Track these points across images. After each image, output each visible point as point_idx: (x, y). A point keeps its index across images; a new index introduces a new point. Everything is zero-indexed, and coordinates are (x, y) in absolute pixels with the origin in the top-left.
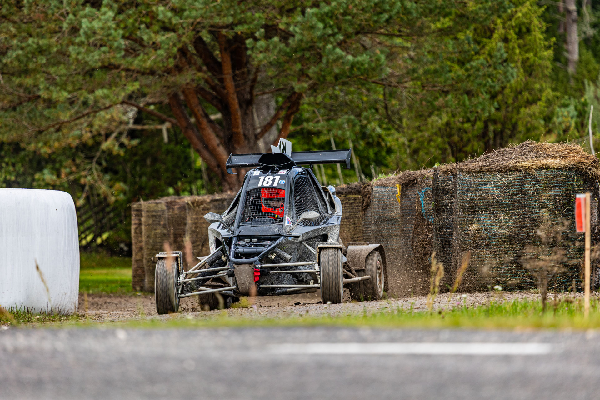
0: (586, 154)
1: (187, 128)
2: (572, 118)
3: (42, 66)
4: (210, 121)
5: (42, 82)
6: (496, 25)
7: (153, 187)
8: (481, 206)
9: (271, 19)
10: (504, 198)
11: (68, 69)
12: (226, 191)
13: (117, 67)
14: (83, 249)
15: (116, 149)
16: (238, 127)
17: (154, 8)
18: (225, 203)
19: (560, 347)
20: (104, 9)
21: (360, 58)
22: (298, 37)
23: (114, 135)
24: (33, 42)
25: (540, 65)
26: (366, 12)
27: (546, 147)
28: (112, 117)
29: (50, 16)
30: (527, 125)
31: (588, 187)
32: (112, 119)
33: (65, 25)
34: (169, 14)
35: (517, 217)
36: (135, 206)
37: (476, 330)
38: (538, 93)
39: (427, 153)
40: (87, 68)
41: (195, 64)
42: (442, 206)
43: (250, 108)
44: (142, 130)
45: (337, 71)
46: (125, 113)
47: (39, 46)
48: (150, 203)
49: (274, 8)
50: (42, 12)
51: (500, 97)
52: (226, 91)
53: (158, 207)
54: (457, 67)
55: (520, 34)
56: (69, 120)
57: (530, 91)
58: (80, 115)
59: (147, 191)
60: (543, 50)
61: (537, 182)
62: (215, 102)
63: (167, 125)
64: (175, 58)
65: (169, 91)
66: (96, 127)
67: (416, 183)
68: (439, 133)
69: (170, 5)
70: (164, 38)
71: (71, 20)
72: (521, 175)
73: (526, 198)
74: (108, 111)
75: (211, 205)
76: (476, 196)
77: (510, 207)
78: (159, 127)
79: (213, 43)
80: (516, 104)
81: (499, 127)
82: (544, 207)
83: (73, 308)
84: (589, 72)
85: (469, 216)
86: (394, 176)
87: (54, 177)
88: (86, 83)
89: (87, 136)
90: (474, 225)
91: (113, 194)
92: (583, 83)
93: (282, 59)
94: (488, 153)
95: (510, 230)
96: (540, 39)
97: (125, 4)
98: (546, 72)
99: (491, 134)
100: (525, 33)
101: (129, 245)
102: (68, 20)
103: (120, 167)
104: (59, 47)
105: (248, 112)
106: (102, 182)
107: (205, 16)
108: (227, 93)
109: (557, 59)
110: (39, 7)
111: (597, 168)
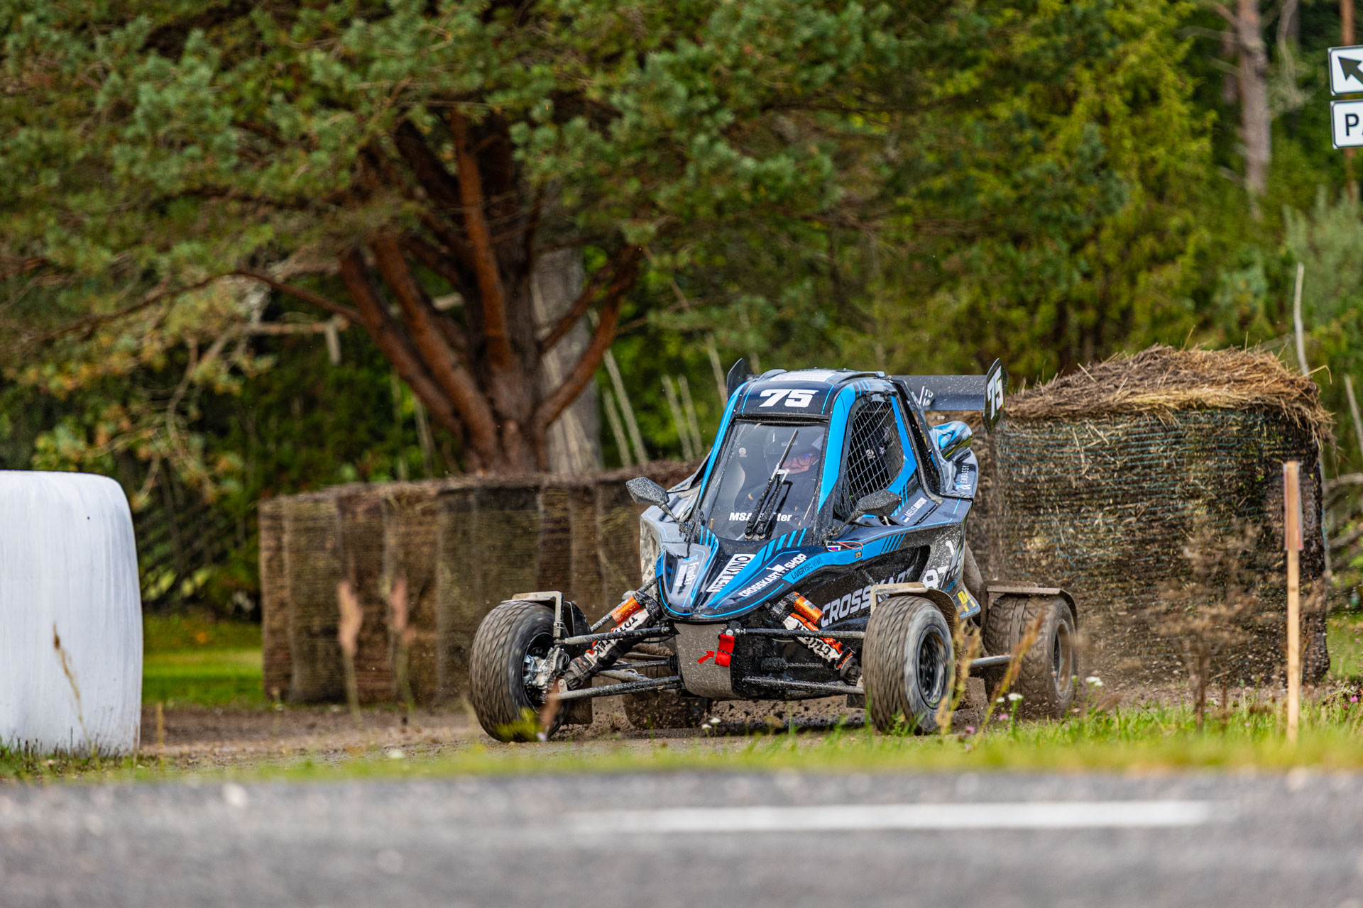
0: (1287, 374)
1: (382, 327)
2: (1256, 295)
3: (50, 191)
4: (436, 313)
5: (52, 228)
6: (1080, 84)
7: (309, 465)
8: (1050, 495)
9: (568, 79)
10: (1103, 478)
11: (110, 198)
12: (474, 471)
13: (222, 193)
14: (151, 607)
15: (223, 381)
16: (497, 325)
17: (302, 58)
18: (472, 499)
19: (1228, 810)
20: (188, 60)
21: (771, 165)
22: (629, 119)
23: (216, 348)
24: (30, 138)
25: (1180, 174)
26: (785, 61)
27: (1197, 358)
28: (212, 306)
29: (66, 79)
30: (1152, 311)
31: (1293, 448)
32: (212, 312)
33: (101, 99)
34: (338, 69)
35: (1133, 519)
36: (266, 507)
38: (1178, 239)
40: (154, 196)
41: (399, 183)
43: (526, 280)
44: (281, 337)
45: (720, 193)
46: (241, 297)
47: (44, 148)
48: (301, 501)
49: (576, 54)
50: (48, 69)
51: (1091, 249)
52: (468, 244)
53: (318, 509)
54: (992, 180)
55: (1136, 105)
56: (113, 314)
57: (1160, 234)
58: (139, 301)
59: (294, 474)
60: (1190, 138)
61: (1179, 439)
62: (445, 268)
63: (338, 322)
64: (353, 169)
65: (340, 246)
66: (173, 328)
68: (953, 333)
69: (339, 48)
70: (326, 124)
71: (114, 86)
72: (1142, 424)
73: (1154, 475)
74: (201, 292)
75: (440, 504)
76: (1039, 473)
77: (1116, 496)
78: (319, 327)
79: (437, 134)
80: (1127, 265)
81: (1090, 316)
82: (1195, 495)
83: (130, 742)
84: (1295, 188)
85: (1025, 520)
87: (81, 445)
88: (152, 229)
89: (153, 351)
90: (1037, 540)
91: (216, 480)
92: (1281, 214)
93: (597, 168)
94: (1066, 374)
95: (1119, 548)
96: (1180, 115)
97: (236, 49)
98: (1196, 189)
99: (1073, 335)
100: (1146, 101)
101: (256, 596)
102: (107, 87)
103: (233, 421)
104: (89, 148)
105: (521, 289)
106: (188, 453)
107: (419, 72)
108: (473, 248)
109: (1220, 160)
110: (42, 57)
111: (1314, 406)
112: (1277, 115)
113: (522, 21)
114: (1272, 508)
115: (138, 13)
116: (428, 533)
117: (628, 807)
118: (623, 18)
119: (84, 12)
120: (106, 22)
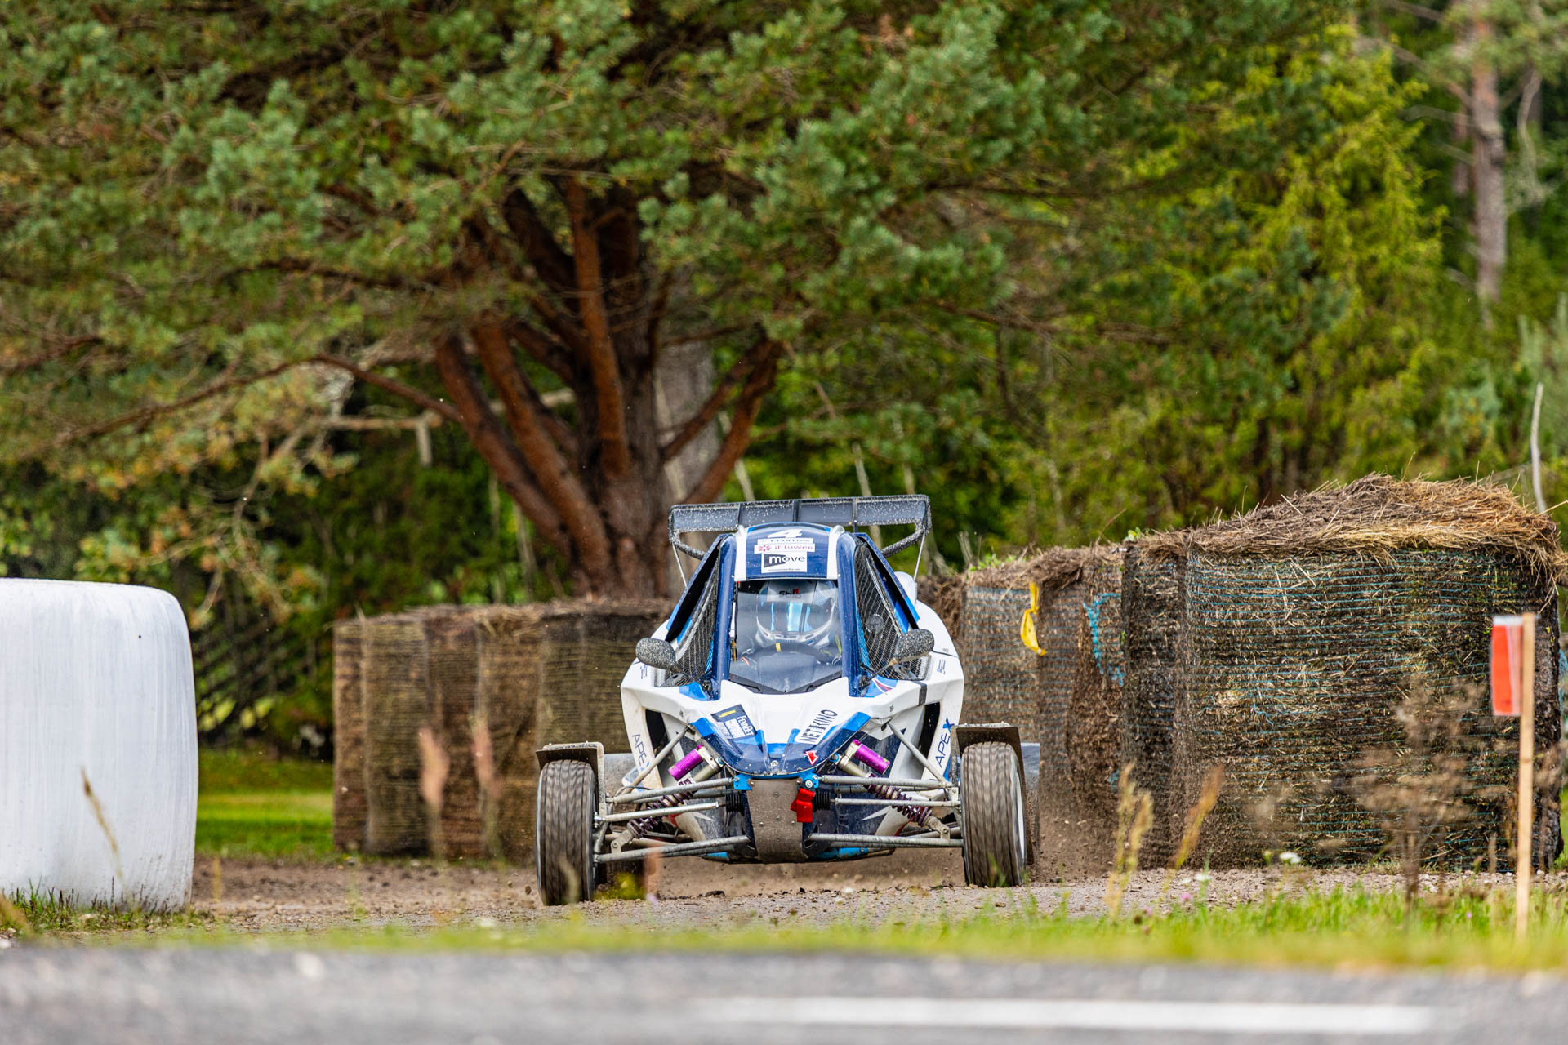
0: (1523, 511)
1: (481, 426)
2: (1487, 416)
3: (107, 259)
4: (545, 411)
5: (108, 303)
6: (1291, 170)
7: (392, 581)
8: (1247, 642)
9: (704, 148)
10: (1308, 624)
11: (175, 269)
12: (582, 595)
13: (302, 266)
14: (207, 739)
15: (295, 480)
16: (615, 428)
17: (402, 114)
18: (580, 626)
19: (1456, 1017)
20: (270, 115)
21: (939, 255)
22: (776, 196)
23: (290, 443)
24: (85, 198)
25: (1405, 279)
26: (953, 134)
27: (1419, 490)
28: (287, 395)
29: (130, 130)
30: (1368, 433)
31: (1528, 597)
32: (287, 401)
33: (168, 155)
34: (442, 130)
35: (1341, 673)
36: (342, 629)
37: (1234, 968)
38: (1399, 351)
39: (1108, 503)
40: (225, 268)
41: (506, 260)
42: (1146, 642)
43: (648, 377)
44: (365, 433)
45: (878, 285)
46: (321, 385)
47: (100, 209)
48: (383, 623)
49: (715, 119)
50: (109, 118)
51: (1299, 360)
52: (584, 333)
53: (403, 634)
54: (1187, 278)
55: (1354, 197)
56: (174, 403)
57: (1380, 344)
58: (204, 389)
59: (374, 592)
60: (1416, 237)
61: (1396, 583)
62: (556, 360)
63: (431, 418)
64: (454, 243)
65: (438, 330)
66: (244, 422)
67: (1080, 580)
68: (1137, 451)
69: (444, 105)
70: (426, 192)
71: (184, 140)
72: (1355, 563)
73: (1366, 623)
74: (275, 380)
75: (543, 631)
76: (1235, 616)
77: (1323, 646)
78: (409, 423)
79: (551, 207)
80: (1342, 379)
81: (1296, 436)
82: (1413, 647)
83: (180, 894)
84: (1533, 295)
85: (1217, 670)
86: (1021, 561)
87: (133, 551)
88: (221, 306)
89: (220, 445)
90: (1230, 693)
91: (285, 597)
92: (1515, 326)
93: (735, 251)
94: (1268, 504)
95: (1324, 706)
96: (1407, 210)
97: (324, 103)
98: (1421, 296)
99: (1275, 458)
100: (1367, 192)
101: (327, 731)
102: (176, 142)
103: (307, 527)
104: (152, 211)
105: (643, 387)
106: (258, 565)
107: (533, 135)
108: (588, 339)
109: (1450, 261)
110: (102, 105)
111: (1553, 549)
112: (1514, 211)
113: (654, 80)
115: (214, 58)
116: (528, 664)
117: (762, 994)
118: (770, 78)
119: (152, 55)
120: (176, 67)
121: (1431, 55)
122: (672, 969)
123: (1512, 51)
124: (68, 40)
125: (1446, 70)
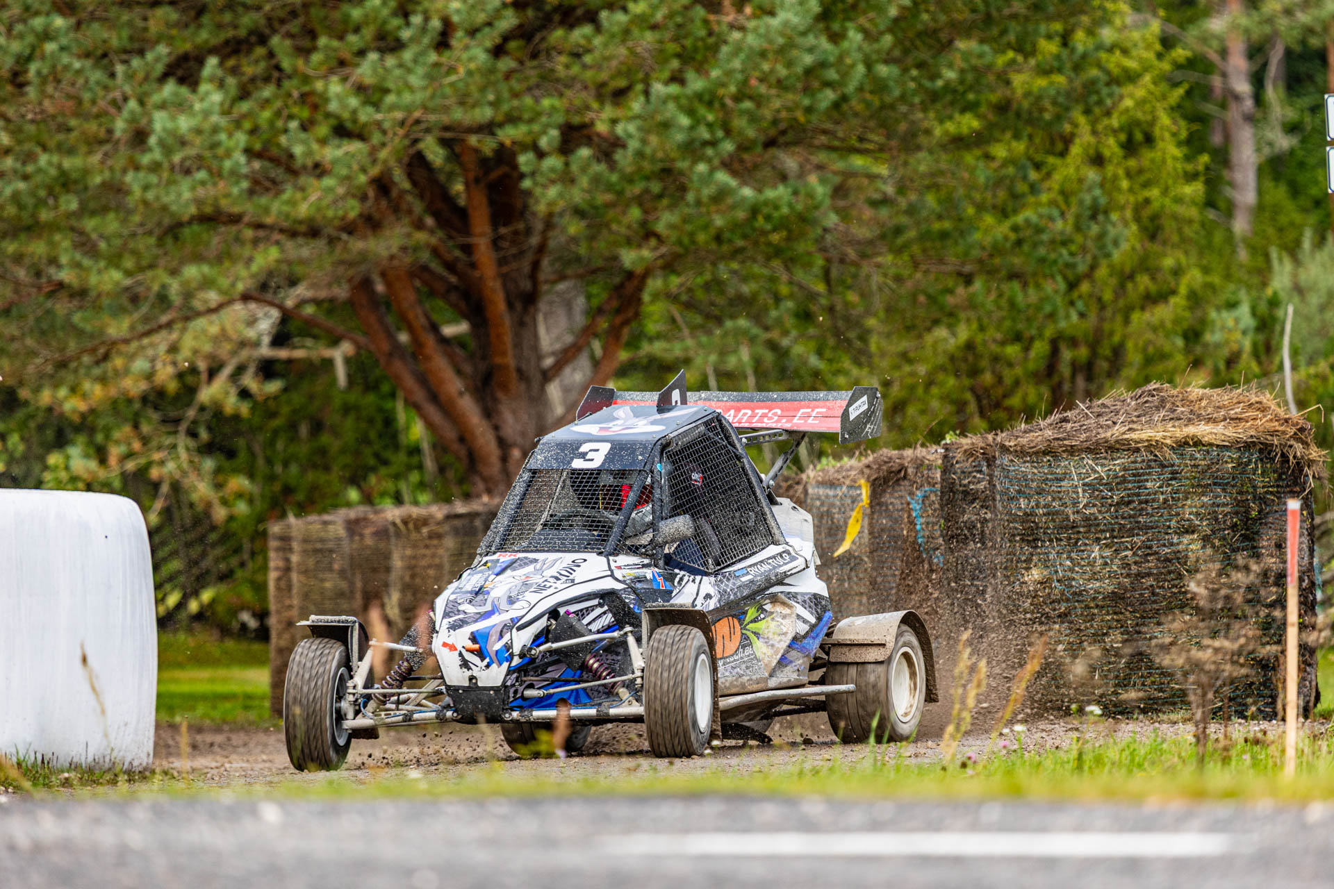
0: (1281, 412)
1: (390, 354)
2: (1244, 333)
3: (69, 215)
4: (444, 341)
5: (66, 250)
6: (1076, 125)
7: (314, 488)
8: (1048, 528)
9: (578, 112)
10: (1100, 512)
11: (124, 221)
12: (478, 496)
13: (235, 219)
14: (164, 622)
15: (231, 403)
16: (504, 354)
17: (319, 85)
18: (478, 523)
19: (1250, 842)
20: (204, 87)
21: (770, 194)
22: (633, 148)
23: (227, 371)
24: (50, 163)
25: (1175, 217)
26: (787, 90)
27: (1193, 397)
28: (223, 330)
29: (87, 105)
30: (1145, 349)
31: (1287, 486)
32: (223, 335)
33: (120, 126)
34: (354, 102)
35: (1129, 553)
36: (275, 528)
37: (1058, 803)
38: (1170, 279)
39: (923, 412)
40: (167, 221)
41: (410, 212)
42: (962, 529)
43: (532, 310)
44: (290, 361)
45: (719, 221)
46: (252, 322)
47: (63, 173)
48: (311, 523)
49: (586, 88)
50: (69, 97)
51: (1085, 287)
52: (477, 274)
53: (327, 531)
54: (989, 219)
55: (1130, 148)
56: (128, 336)
57: (1153, 273)
58: (154, 325)
59: (300, 496)
60: (1182, 181)
61: (1175, 475)
62: (454, 297)
63: (346, 348)
64: (364, 198)
65: (352, 273)
66: (185, 353)
67: (905, 478)
68: (949, 367)
69: (355, 79)
70: (339, 153)
71: (132, 112)
72: (1139, 459)
73: (1150, 510)
74: (214, 317)
75: (446, 528)
76: (1038, 506)
77: (1113, 530)
78: (327, 353)
79: (448, 167)
80: (1121, 303)
81: (1083, 353)
82: (1190, 530)
83: (144, 756)
84: (1281, 230)
85: (1023, 552)
86: (854, 462)
87: (93, 465)
88: (165, 253)
89: (165, 374)
90: (1034, 572)
91: (225, 502)
92: (1267, 256)
93: (603, 198)
94: (1065, 410)
95: (1115, 581)
96: (1175, 158)
97: (253, 80)
98: (1188, 231)
99: (1065, 370)
100: (1141, 144)
101: (262, 615)
102: (125, 114)
103: (241, 443)
104: (107, 174)
105: (527, 319)
106: (199, 475)
107: (431, 105)
108: (481, 278)
109: (1210, 203)
110: (64, 85)
111: (1308, 445)
112: (1263, 159)
113: (534, 56)
114: (1265, 543)
115: (157, 42)
116: (433, 556)
117: (657, 831)
118: (632, 51)
119: (105, 41)
120: (126, 51)
121: (1191, 26)
122: (579, 810)
123: (1260, 23)
124: (33, 30)
125: (1204, 39)
